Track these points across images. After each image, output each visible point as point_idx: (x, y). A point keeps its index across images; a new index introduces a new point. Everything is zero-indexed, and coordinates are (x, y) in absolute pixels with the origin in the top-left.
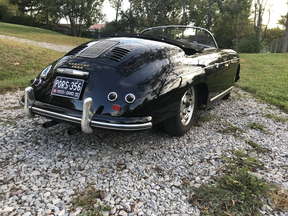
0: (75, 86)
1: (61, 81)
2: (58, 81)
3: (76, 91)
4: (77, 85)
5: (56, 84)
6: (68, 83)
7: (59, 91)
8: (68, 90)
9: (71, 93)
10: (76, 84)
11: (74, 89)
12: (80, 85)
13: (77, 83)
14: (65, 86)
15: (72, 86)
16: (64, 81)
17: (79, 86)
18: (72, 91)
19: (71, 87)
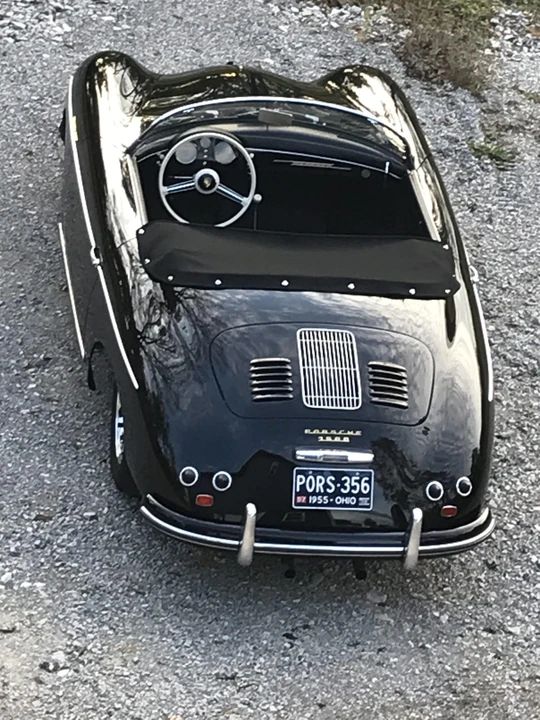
0: (353, 484)
1: (311, 477)
2: (302, 477)
3: (360, 494)
4: (359, 482)
5: (299, 484)
6: (333, 479)
7: (312, 499)
8: (337, 493)
9: (348, 500)
10: (356, 481)
11: (353, 491)
12: (366, 482)
13: (358, 478)
14: (326, 486)
15: (347, 484)
16: (319, 477)
17: (363, 484)
18: (350, 495)
19: (345, 488)
